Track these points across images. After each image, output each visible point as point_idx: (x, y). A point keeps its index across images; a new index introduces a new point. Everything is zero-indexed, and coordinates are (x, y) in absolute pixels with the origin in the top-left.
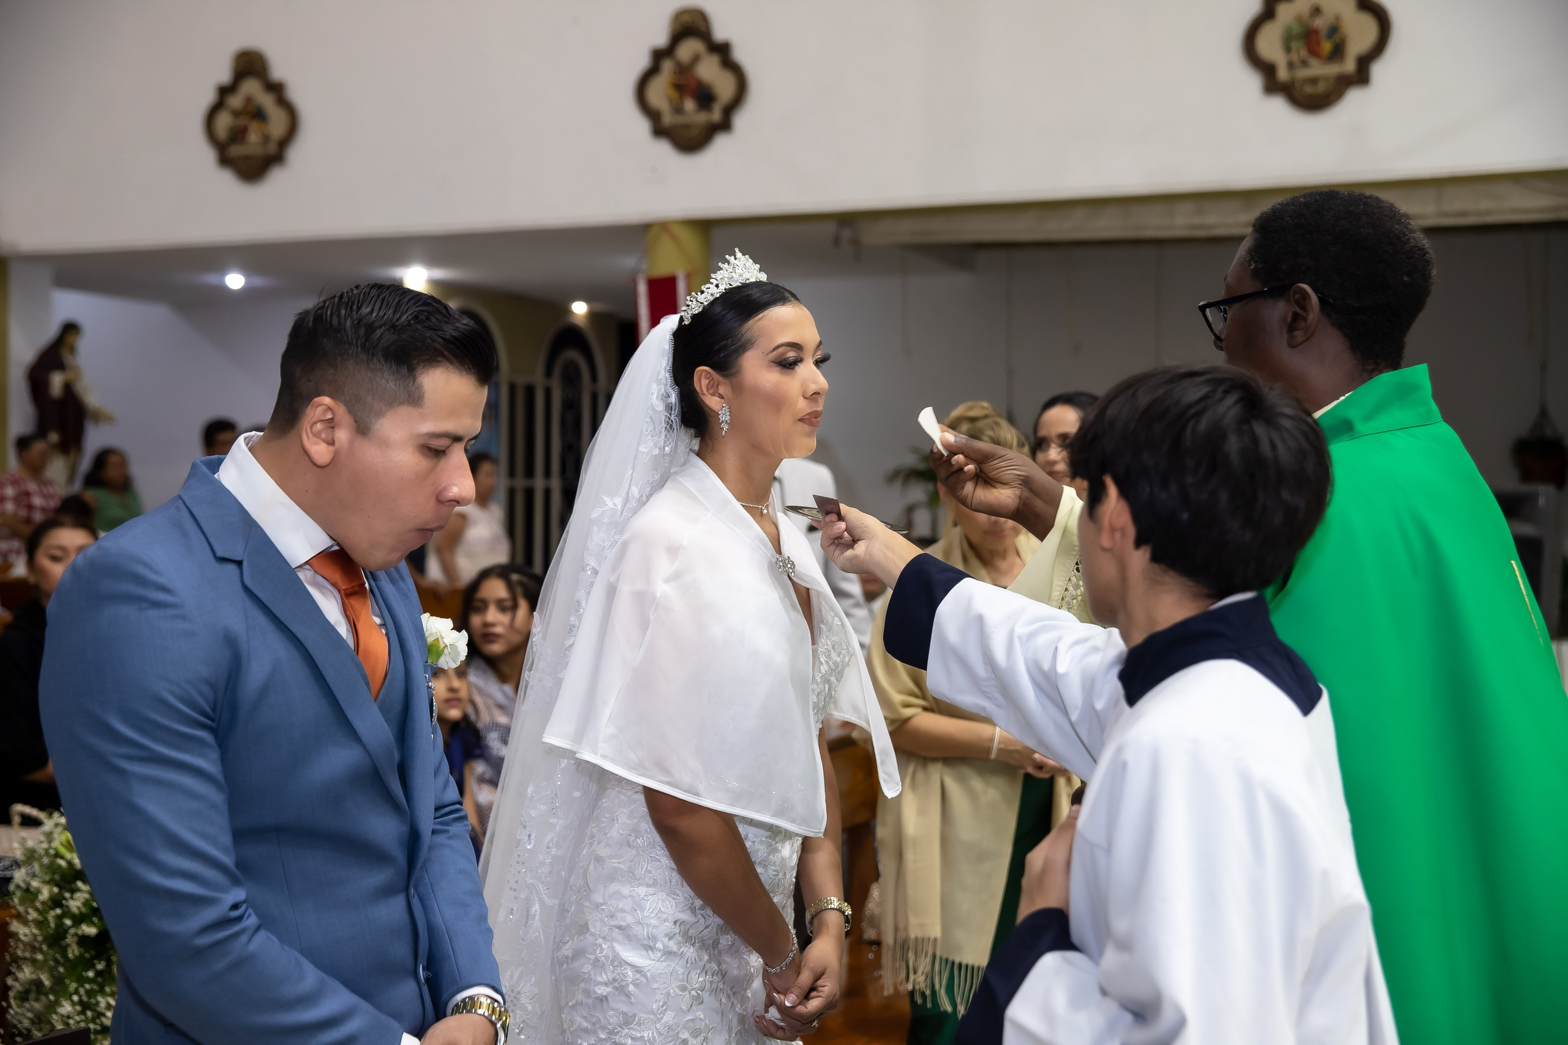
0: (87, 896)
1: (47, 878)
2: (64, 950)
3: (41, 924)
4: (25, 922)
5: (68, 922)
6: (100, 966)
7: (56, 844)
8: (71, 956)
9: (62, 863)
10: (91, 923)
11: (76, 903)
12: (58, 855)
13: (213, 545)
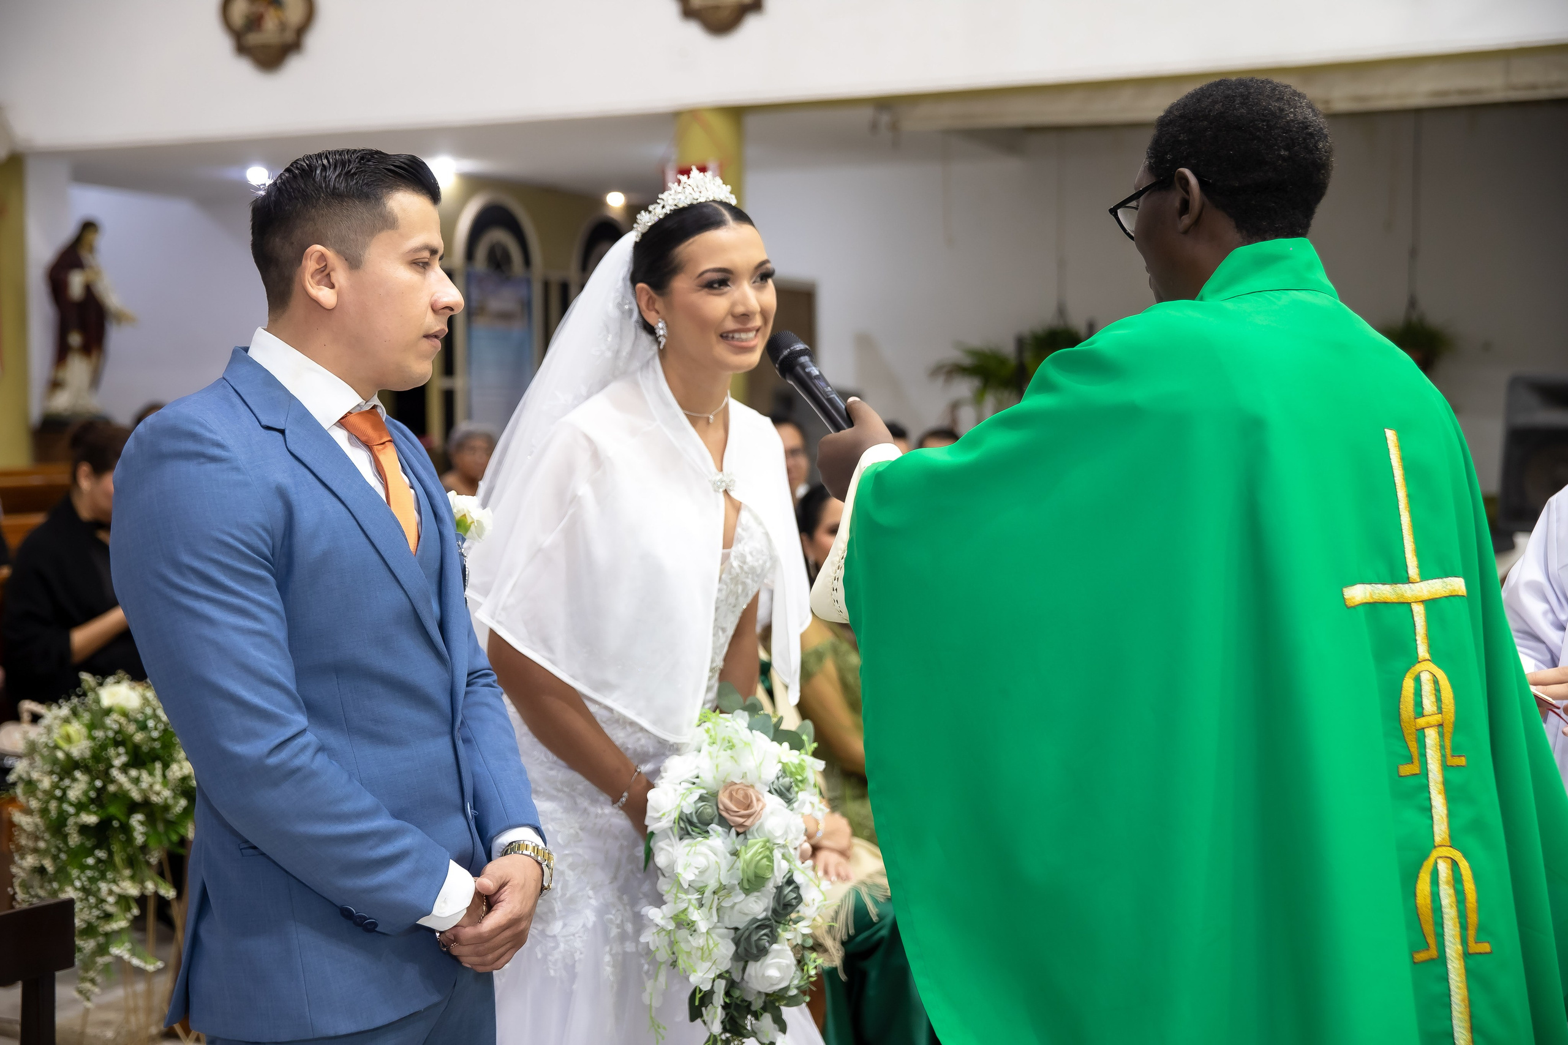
0: (84, 786)
1: (47, 768)
2: (65, 837)
3: (45, 812)
4: (28, 812)
5: (68, 811)
6: (101, 854)
7: (56, 736)
8: (71, 844)
9: (60, 755)
10: (89, 812)
11: (74, 793)
12: (57, 747)
13: (258, 415)
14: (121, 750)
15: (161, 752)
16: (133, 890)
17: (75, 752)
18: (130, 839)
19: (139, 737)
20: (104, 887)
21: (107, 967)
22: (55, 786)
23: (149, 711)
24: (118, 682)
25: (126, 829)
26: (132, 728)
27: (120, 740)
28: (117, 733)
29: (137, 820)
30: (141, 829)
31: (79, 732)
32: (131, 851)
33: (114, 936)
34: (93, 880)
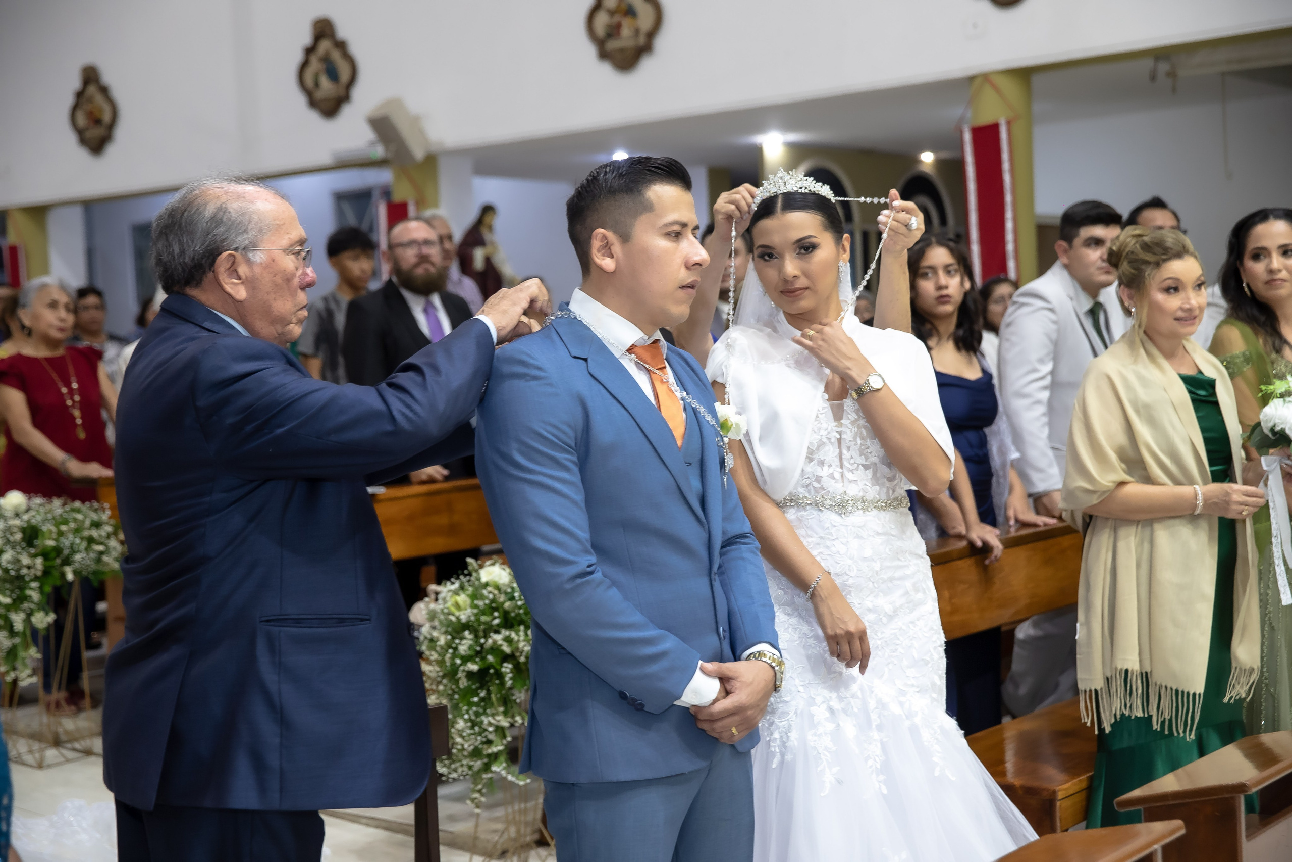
0: (471, 642)
1: (443, 629)
2: (457, 682)
3: (441, 663)
4: (430, 663)
5: (458, 661)
6: (483, 694)
7: (449, 604)
8: (462, 686)
9: (453, 618)
10: (474, 662)
11: (463, 649)
12: (450, 613)
13: (569, 348)
14: (496, 614)
15: (524, 617)
16: (505, 723)
17: (464, 618)
18: (502, 683)
19: (507, 605)
20: (485, 720)
21: (490, 783)
22: (449, 643)
24: (493, 564)
25: (500, 676)
26: (502, 598)
27: (493, 607)
28: (493, 601)
29: (507, 668)
30: (510, 675)
31: (465, 602)
32: (504, 692)
33: (494, 757)
34: (477, 714)
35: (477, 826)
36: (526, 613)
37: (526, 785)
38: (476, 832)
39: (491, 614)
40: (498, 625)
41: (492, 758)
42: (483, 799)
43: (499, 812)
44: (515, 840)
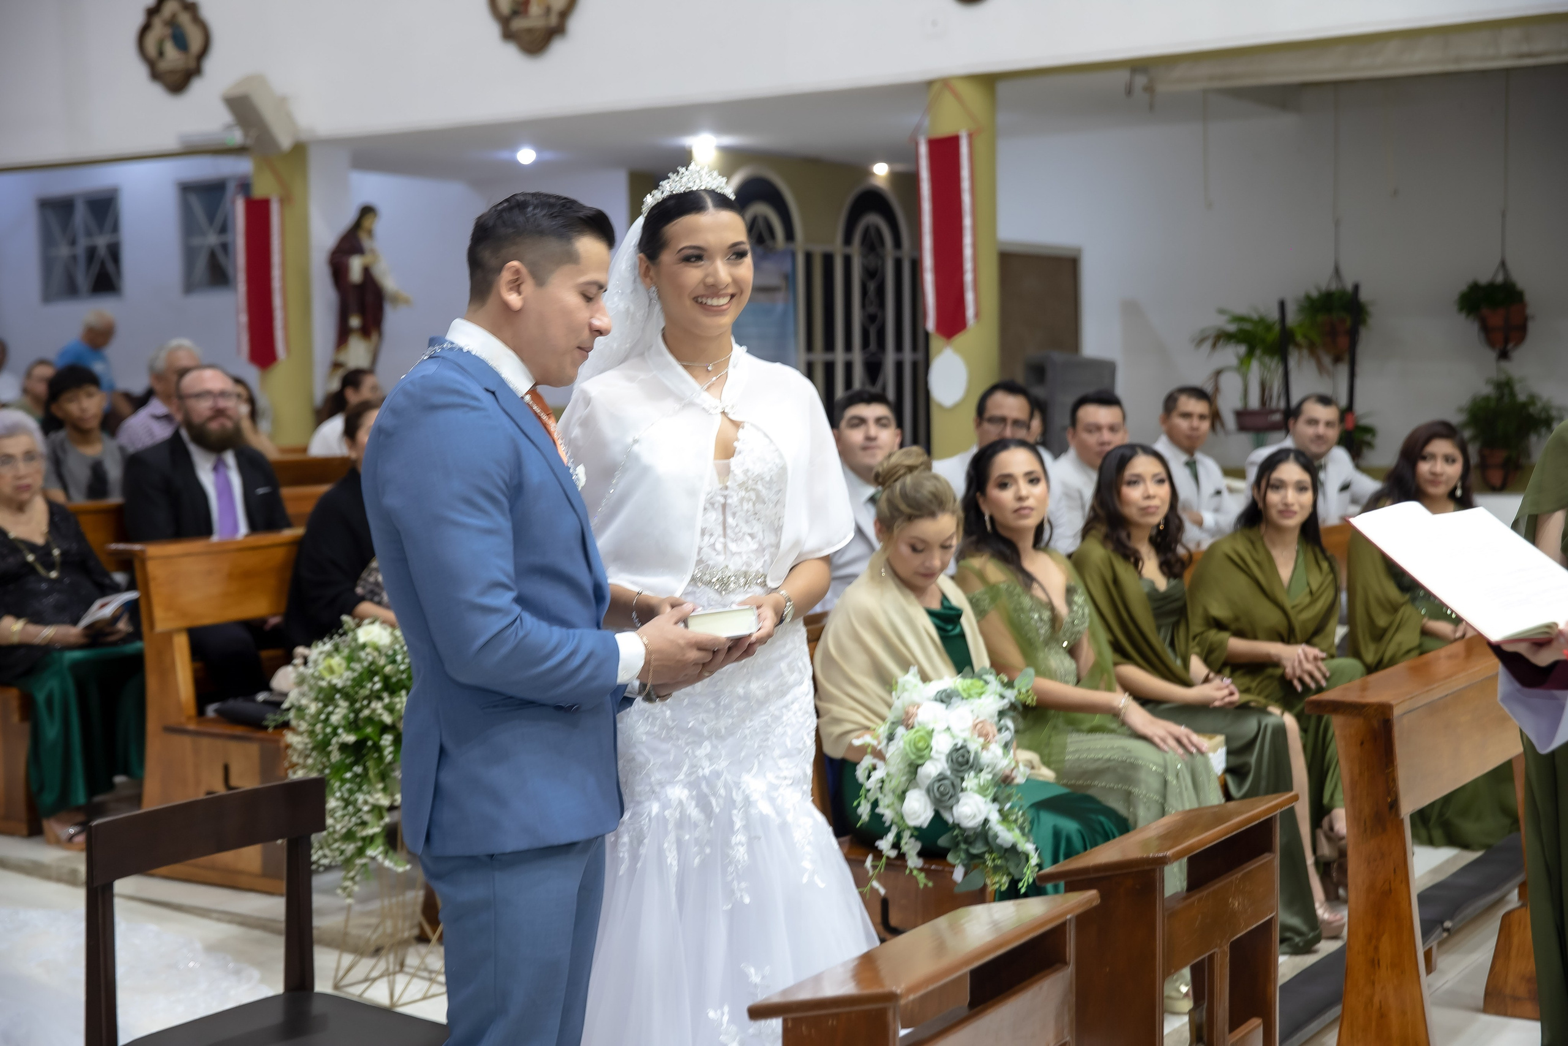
0: (345, 710)
1: (313, 695)
2: (329, 754)
3: (312, 733)
4: (299, 733)
5: (330, 732)
6: (358, 769)
7: (321, 667)
8: (333, 760)
9: (324, 684)
10: (348, 733)
11: (336, 717)
12: (321, 678)
14: (376, 679)
15: (407, 683)
16: (385, 802)
17: (339, 682)
18: (381, 758)
19: (388, 669)
20: (360, 798)
21: (365, 870)
22: (320, 712)
23: (397, 647)
25: (378, 748)
26: (382, 661)
27: (372, 672)
28: (372, 663)
29: (387, 739)
30: (390, 749)
31: (340, 665)
32: (382, 767)
33: (370, 840)
34: (351, 792)
35: (347, 920)
36: (410, 678)
37: (405, 873)
38: (346, 926)
39: (371, 680)
40: (378, 691)
41: (368, 841)
42: (356, 888)
43: (375, 905)
44: (392, 935)
